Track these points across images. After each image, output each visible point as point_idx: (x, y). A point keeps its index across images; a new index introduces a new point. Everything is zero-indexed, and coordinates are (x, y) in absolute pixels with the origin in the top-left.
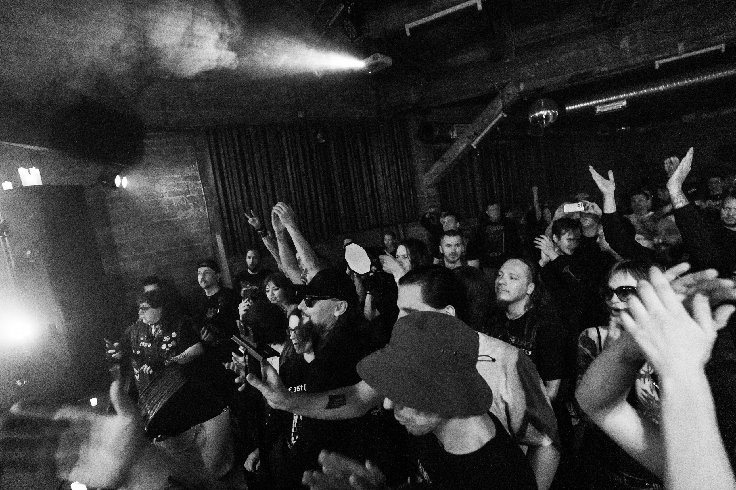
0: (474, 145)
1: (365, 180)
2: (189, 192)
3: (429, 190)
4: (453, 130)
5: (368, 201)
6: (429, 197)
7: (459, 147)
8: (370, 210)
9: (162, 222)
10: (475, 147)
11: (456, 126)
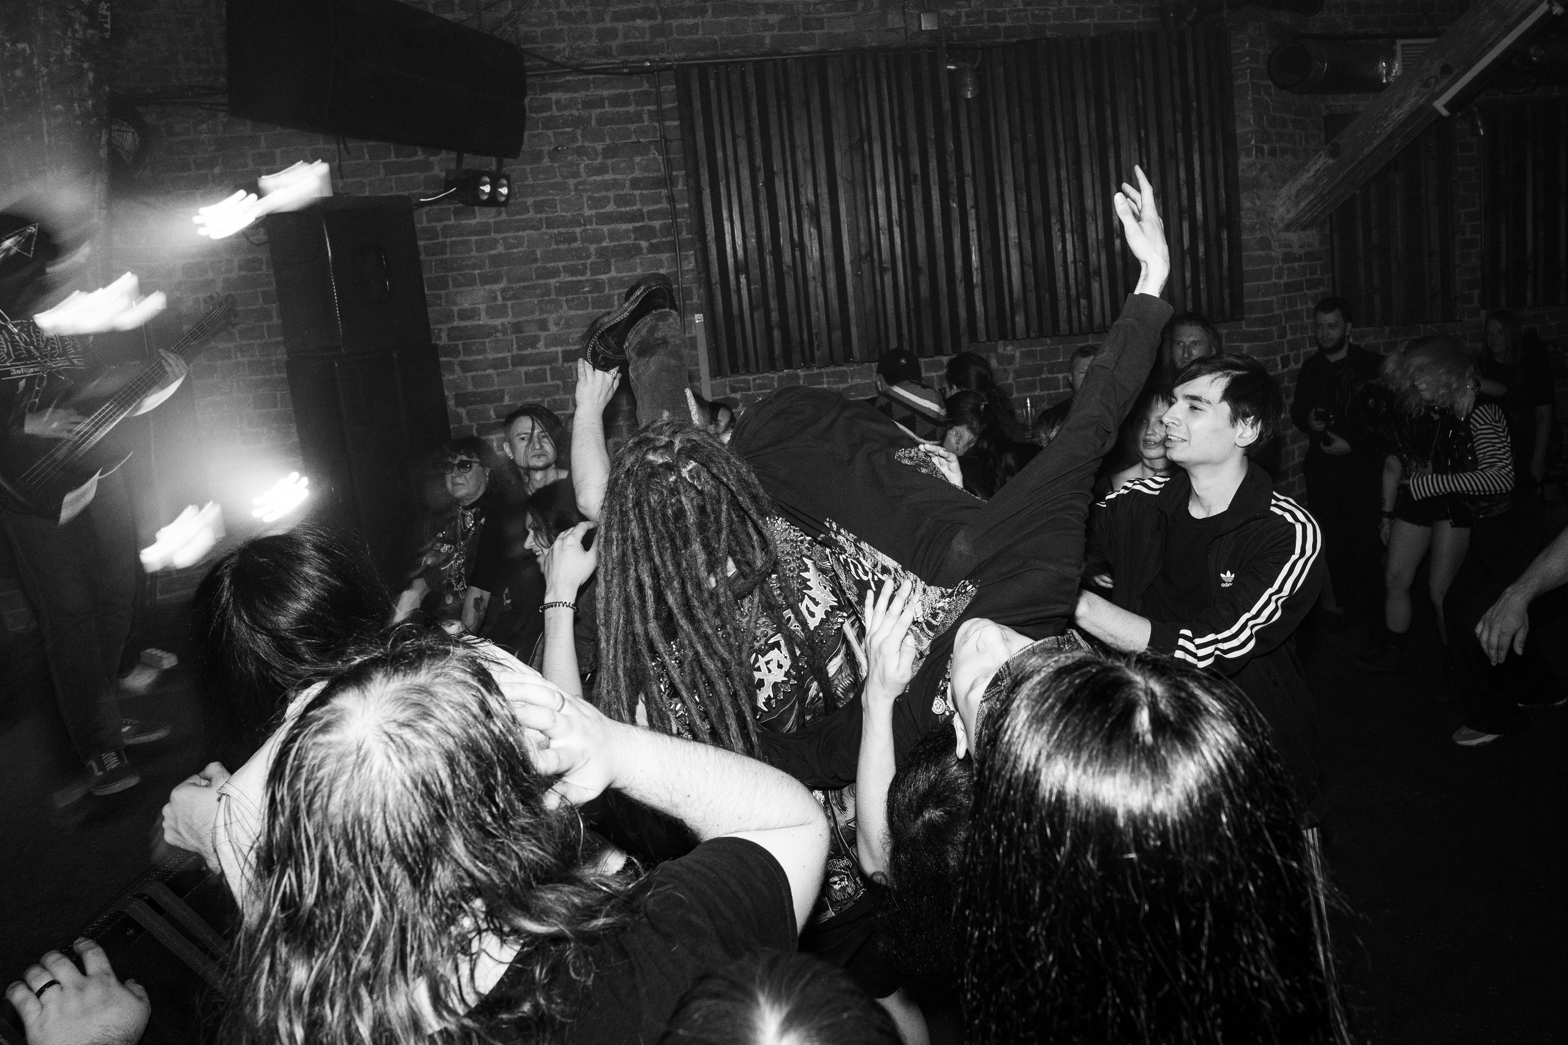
0: (1440, 105)
1: (1089, 204)
2: (642, 215)
3: (1292, 236)
4: (1390, 58)
5: (1093, 257)
6: (1288, 257)
7: (1390, 111)
8: (1095, 286)
9: (579, 282)
10: (1445, 112)
11: (1403, 46)
